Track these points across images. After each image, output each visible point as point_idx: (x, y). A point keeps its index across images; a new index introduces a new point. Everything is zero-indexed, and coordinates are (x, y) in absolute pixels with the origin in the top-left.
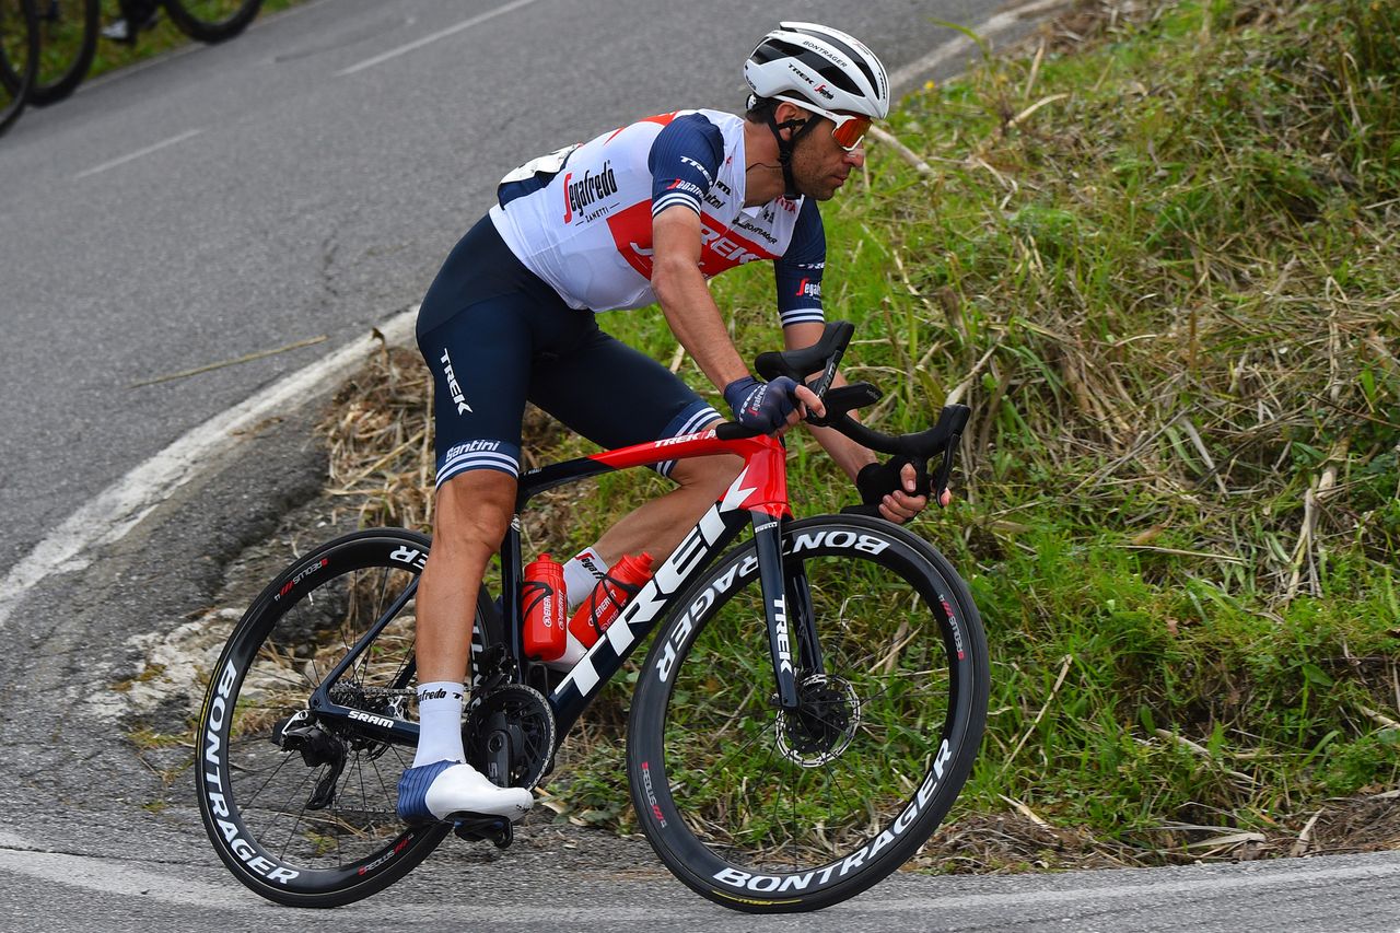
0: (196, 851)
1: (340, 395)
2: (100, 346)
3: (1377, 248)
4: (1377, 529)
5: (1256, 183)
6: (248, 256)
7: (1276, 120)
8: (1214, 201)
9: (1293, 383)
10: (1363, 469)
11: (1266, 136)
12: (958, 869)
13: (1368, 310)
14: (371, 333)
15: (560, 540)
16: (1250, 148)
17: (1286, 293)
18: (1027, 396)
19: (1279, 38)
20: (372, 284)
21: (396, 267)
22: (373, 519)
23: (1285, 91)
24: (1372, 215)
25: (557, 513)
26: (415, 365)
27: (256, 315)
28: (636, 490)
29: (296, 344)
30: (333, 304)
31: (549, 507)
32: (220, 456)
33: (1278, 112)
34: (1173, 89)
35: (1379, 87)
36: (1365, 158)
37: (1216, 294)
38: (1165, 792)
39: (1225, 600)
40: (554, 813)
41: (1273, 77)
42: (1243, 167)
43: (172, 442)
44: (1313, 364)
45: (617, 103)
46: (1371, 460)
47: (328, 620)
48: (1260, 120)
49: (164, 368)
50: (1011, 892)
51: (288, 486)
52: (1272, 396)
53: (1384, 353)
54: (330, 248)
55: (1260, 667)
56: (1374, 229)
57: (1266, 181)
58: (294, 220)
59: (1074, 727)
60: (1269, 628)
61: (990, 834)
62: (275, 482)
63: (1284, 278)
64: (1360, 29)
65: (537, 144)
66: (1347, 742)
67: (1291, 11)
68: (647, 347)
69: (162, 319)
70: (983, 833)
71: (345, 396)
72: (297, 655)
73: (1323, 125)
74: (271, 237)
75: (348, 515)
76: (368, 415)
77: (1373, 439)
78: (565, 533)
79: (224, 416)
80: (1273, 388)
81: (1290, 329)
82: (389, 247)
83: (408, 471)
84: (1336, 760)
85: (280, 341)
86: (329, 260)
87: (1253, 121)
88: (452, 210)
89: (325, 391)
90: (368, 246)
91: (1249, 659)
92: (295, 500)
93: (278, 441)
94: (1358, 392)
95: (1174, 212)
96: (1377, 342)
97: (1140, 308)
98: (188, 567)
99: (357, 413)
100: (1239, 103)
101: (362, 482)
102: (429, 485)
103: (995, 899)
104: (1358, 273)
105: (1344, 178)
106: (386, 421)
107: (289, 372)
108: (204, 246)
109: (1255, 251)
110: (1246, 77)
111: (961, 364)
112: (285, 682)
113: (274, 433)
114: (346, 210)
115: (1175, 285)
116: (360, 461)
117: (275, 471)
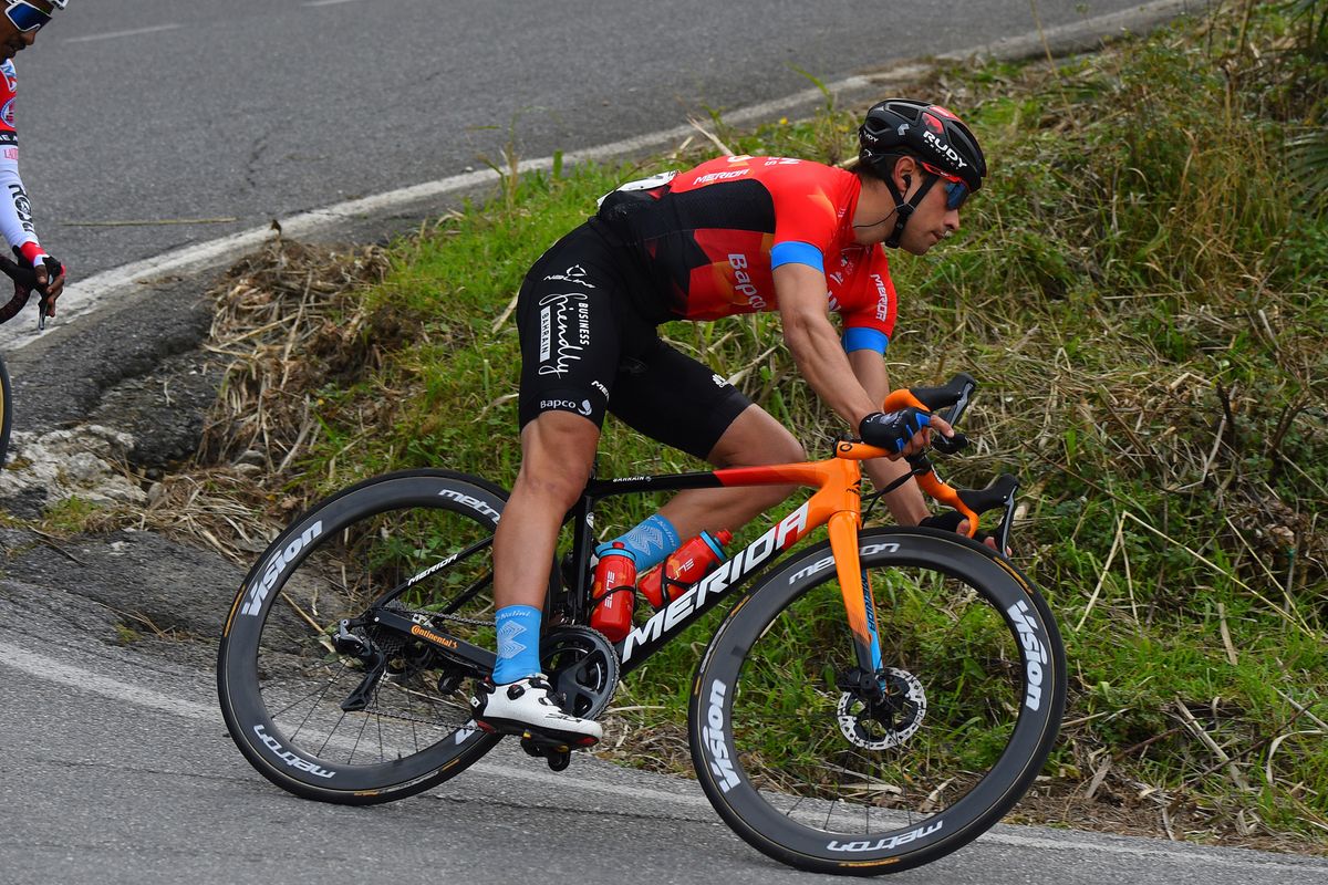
0: (18, 619)
1: (234, 269)
2: (47, 186)
3: (1106, 333)
4: (1051, 560)
5: (1021, 259)
6: (190, 139)
7: (1050, 211)
8: (983, 265)
9: (1012, 427)
10: (1051, 510)
11: (1038, 221)
12: (646, 766)
13: (1086, 381)
14: (270, 225)
15: (385, 428)
16: (1023, 229)
17: (1024, 353)
18: (794, 392)
19: (1071, 145)
20: (286, 184)
22: (236, 377)
23: (1063, 188)
24: (1109, 305)
25: (388, 405)
26: (302, 258)
27: (183, 188)
28: (457, 400)
29: (209, 220)
30: (250, 193)
31: (383, 399)
32: (122, 298)
33: (1053, 205)
35: (1138, 202)
36: (1115, 257)
37: (967, 341)
38: (830, 738)
39: (915, 592)
40: (328, 651)
41: (1056, 176)
42: (1013, 243)
43: (86, 278)
44: (1031, 416)
45: (527, 79)
46: (1059, 504)
47: (179, 452)
48: (1037, 207)
49: (94, 215)
50: (678, 793)
51: (172, 335)
52: (993, 434)
53: (1089, 419)
54: (259, 147)
55: (930, 653)
56: (1108, 317)
57: (1030, 259)
58: (236, 117)
59: (769, 670)
60: (945, 623)
61: (679, 743)
62: (162, 329)
63: (1025, 339)
64: (1134, 152)
65: (453, 99)
66: (986, 727)
67: (1085, 125)
68: (493, 284)
69: (105, 174)
70: (674, 741)
71: (237, 271)
72: (147, 476)
73: (1087, 223)
74: (213, 126)
75: (217, 370)
76: (254, 290)
77: (1065, 487)
78: (391, 423)
79: (135, 266)
80: (995, 428)
81: (1019, 383)
82: (308, 156)
83: (275, 344)
84: (973, 741)
85: (197, 214)
86: (256, 156)
87: (1031, 206)
88: (369, 137)
89: (223, 263)
90: (291, 151)
91: (923, 644)
92: (176, 347)
93: (173, 296)
94: (1061, 446)
95: (949, 267)
96: (1086, 408)
97: (903, 340)
98: (72, 384)
99: (245, 288)
100: (1023, 189)
101: (235, 346)
102: (290, 359)
103: (664, 796)
104: (1084, 349)
105: (1094, 270)
106: (267, 299)
107: (198, 241)
108: (156, 122)
109: (1008, 314)
110: (1034, 170)
111: (746, 354)
112: (131, 497)
113: (171, 290)
114: (281, 118)
115: (937, 328)
116: (238, 327)
117: (164, 320)
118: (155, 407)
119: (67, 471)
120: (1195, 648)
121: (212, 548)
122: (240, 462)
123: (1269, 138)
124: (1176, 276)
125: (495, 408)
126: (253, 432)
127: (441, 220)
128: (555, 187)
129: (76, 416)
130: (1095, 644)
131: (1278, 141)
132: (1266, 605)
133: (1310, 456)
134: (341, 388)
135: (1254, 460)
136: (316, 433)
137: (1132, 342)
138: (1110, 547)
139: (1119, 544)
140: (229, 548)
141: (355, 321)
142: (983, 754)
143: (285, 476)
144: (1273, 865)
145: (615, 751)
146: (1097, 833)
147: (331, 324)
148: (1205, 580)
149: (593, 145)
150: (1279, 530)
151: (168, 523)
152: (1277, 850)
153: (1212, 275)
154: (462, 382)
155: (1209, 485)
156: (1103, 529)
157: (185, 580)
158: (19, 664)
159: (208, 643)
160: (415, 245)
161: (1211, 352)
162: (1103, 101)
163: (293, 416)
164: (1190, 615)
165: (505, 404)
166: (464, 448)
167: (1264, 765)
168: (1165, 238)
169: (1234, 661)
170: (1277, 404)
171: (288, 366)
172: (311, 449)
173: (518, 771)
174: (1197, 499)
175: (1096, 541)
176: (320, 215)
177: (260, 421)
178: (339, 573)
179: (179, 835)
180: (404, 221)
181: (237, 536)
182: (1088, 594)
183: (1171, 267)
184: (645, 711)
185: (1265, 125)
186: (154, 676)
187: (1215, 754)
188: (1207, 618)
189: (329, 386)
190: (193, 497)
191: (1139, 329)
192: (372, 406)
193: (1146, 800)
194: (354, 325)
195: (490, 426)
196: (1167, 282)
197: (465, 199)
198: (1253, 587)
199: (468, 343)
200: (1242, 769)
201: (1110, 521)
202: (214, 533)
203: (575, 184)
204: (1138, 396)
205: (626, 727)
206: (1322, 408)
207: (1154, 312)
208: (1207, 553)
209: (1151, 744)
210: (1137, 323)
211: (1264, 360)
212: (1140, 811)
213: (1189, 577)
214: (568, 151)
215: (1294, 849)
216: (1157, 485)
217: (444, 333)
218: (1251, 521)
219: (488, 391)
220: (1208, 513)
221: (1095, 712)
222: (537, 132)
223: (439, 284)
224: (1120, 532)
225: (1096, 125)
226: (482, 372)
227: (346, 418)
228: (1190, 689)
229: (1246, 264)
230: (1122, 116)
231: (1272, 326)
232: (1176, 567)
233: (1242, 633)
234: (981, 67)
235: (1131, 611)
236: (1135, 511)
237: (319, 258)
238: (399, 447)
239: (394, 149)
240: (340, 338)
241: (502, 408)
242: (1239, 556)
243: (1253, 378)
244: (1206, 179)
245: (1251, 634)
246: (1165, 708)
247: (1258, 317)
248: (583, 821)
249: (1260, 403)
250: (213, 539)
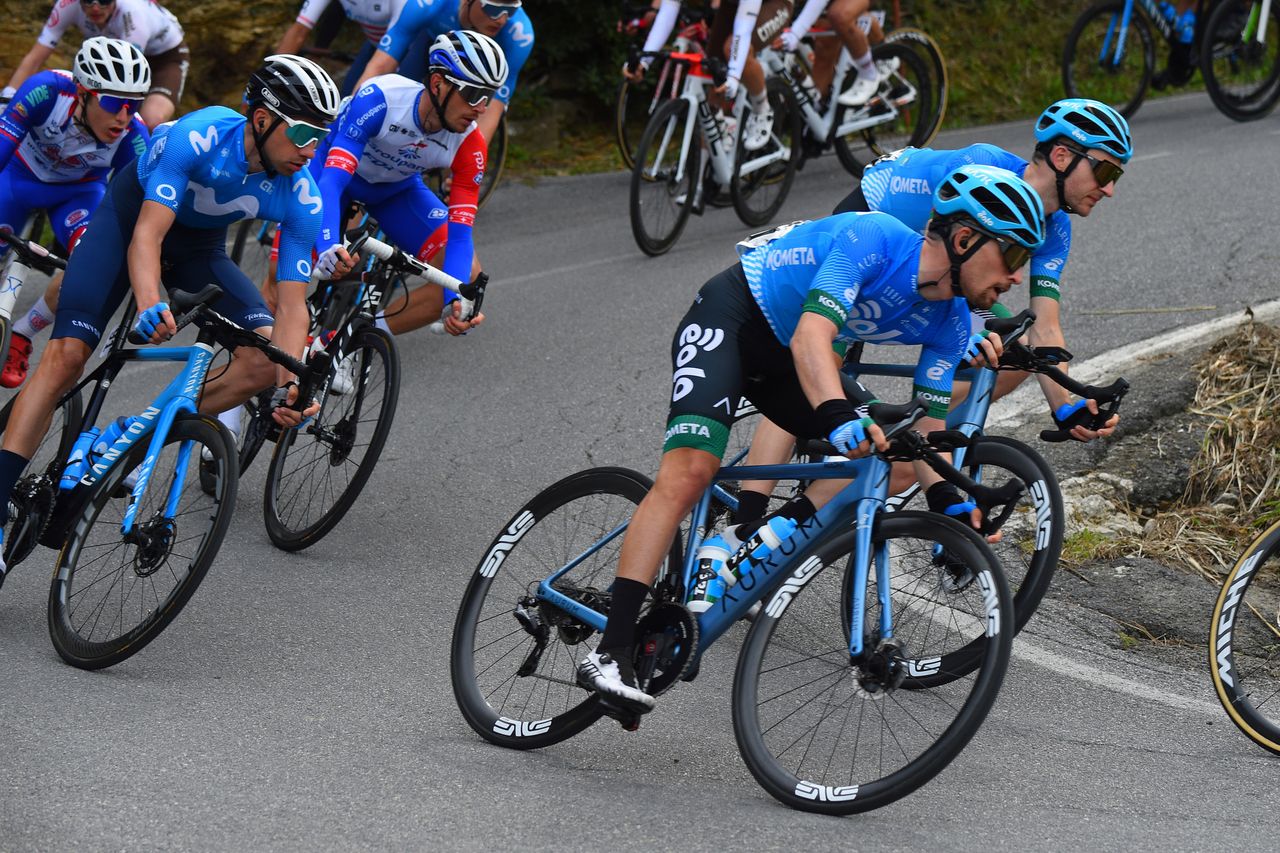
0: (1042, 627)
1: (1214, 347)
6: (1179, 243)
14: (1244, 311)
20: (1257, 278)
21: (1276, 269)
22: (1216, 434)
26: (1270, 337)
27: (1173, 283)
29: (1195, 308)
30: (1227, 286)
32: (1124, 371)
43: (1096, 355)
47: (1170, 495)
51: (1164, 400)
54: (1235, 248)
58: (1216, 225)
62: (1156, 396)
69: (1111, 273)
71: (1217, 349)
72: (1143, 513)
74: (1197, 233)
75: (1200, 428)
76: (1230, 364)
79: (1135, 346)
82: (1275, 254)
83: (1248, 407)
85: (1185, 303)
89: (1205, 343)
90: (1261, 251)
92: (1167, 411)
93: (1166, 369)
99: (1223, 362)
101: (1214, 408)
102: (1260, 419)
106: (1241, 371)
107: (1185, 325)
108: (1152, 230)
112: (1131, 530)
113: (1164, 364)
114: (1253, 225)
116: (1217, 394)
117: (1158, 389)
118: (1151, 458)
119: (1080, 510)
121: (1196, 572)
122: (1218, 503)
126: (1229, 478)
129: (1087, 465)
140: (1209, 571)
143: (1255, 514)
151: (1160, 551)
157: (1174, 597)
158: (1044, 663)
159: (1192, 648)
163: (1262, 465)
171: (1258, 424)
177: (1235, 470)
179: (1173, 802)
181: (1216, 562)
186: (1150, 674)
190: (1180, 531)
202: (1198, 560)
250: (1197, 564)
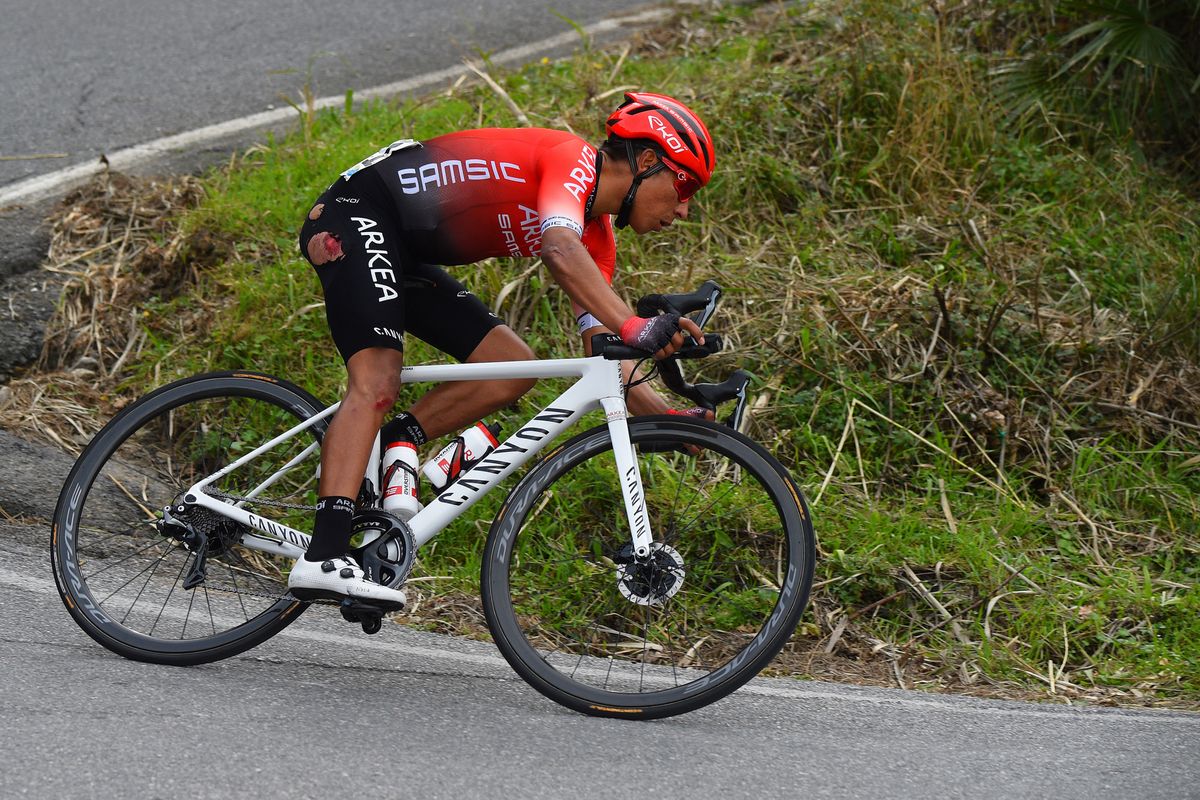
1: (67, 198)
3: (834, 242)
4: (790, 444)
5: (758, 178)
6: (26, 84)
7: (783, 136)
8: (725, 185)
9: (753, 326)
10: (790, 399)
11: (772, 145)
12: (438, 629)
13: (818, 285)
14: (98, 160)
16: (759, 152)
17: (762, 261)
18: (561, 298)
19: (799, 77)
20: (111, 123)
21: (131, 113)
22: (72, 293)
23: (793, 115)
24: (836, 217)
25: (206, 316)
26: (128, 188)
27: (21, 129)
28: (266, 310)
29: (45, 156)
30: (79, 132)
31: (201, 310)
33: (784, 130)
34: (714, 98)
35: (861, 126)
36: (841, 175)
37: (712, 252)
38: (599, 602)
39: (671, 473)
41: (786, 104)
42: (751, 164)
44: (770, 316)
45: (319, 28)
46: (796, 393)
47: (24, 360)
48: (771, 133)
50: (469, 653)
51: (15, 258)
52: (736, 333)
53: (821, 318)
54: (86, 91)
55: (685, 526)
56: (836, 228)
57: (766, 178)
58: (65, 65)
59: (545, 544)
60: (698, 500)
61: (466, 609)
62: (6, 252)
63: (763, 249)
64: (855, 82)
65: (255, 46)
66: (736, 591)
67: (812, 59)
68: (296, 208)
70: (462, 607)
71: (71, 200)
73: (815, 146)
74: (47, 73)
75: (55, 287)
76: (86, 217)
77: (801, 379)
78: (208, 331)
80: (738, 328)
81: (759, 288)
82: (129, 98)
83: (105, 264)
84: (725, 603)
85: (34, 150)
86: (84, 99)
87: (766, 131)
88: (182, 81)
89: (58, 193)
90: (115, 94)
91: (679, 519)
92: (18, 268)
93: (15, 223)
94: (797, 342)
96: (818, 309)
97: (656, 251)
99: (77, 215)
100: (758, 118)
101: (71, 265)
102: (119, 277)
103: (455, 655)
104: (815, 257)
105: (823, 187)
106: (97, 224)
107: (36, 174)
109: (748, 226)
110: (768, 100)
111: (518, 266)
113: (14, 217)
114: (106, 65)
115: (685, 240)
116: (72, 249)
117: (9, 244)
118: (2, 321)
120: (920, 517)
121: (54, 444)
122: (77, 368)
123: (975, 67)
124: (895, 190)
125: (299, 317)
126: (88, 341)
127: (248, 152)
128: (347, 122)
130: (831, 517)
131: (983, 71)
132: (981, 480)
133: (1017, 348)
134: (164, 301)
135: (969, 352)
136: (143, 341)
137: (858, 250)
138: (842, 431)
139: (850, 428)
140: (69, 443)
141: (174, 242)
142: (734, 615)
143: (116, 379)
144: (994, 711)
145: (410, 616)
146: (837, 683)
147: (154, 245)
148: (926, 459)
149: (378, 84)
150: (991, 414)
151: (15, 422)
152: (997, 697)
153: (926, 190)
154: (270, 295)
155: (929, 374)
156: (835, 415)
157: (32, 472)
160: (226, 175)
161: (928, 258)
162: (826, 37)
163: (122, 326)
164: (914, 489)
165: (308, 313)
166: (273, 352)
167: (983, 621)
168: (885, 158)
169: (954, 530)
170: (987, 303)
171: (117, 282)
172: (139, 355)
173: (327, 635)
174: (918, 387)
175: (829, 426)
176: (142, 151)
177: (94, 331)
178: (166, 463)
179: (34, 696)
180: (215, 154)
181: (76, 432)
182: (823, 473)
183: (891, 183)
184: (436, 581)
185: (971, 56)
186: (7, 558)
187: (939, 613)
188: (929, 493)
189: (153, 299)
190: (37, 399)
191: (863, 238)
192: (191, 317)
193: (879, 654)
194: (173, 247)
195: (295, 332)
196: (887, 196)
197: (269, 134)
198: (970, 465)
199: (274, 260)
200: (963, 625)
201: (841, 408)
202: (56, 430)
203: (365, 119)
204: (863, 297)
205: (420, 595)
206: (1027, 306)
207: (877, 223)
208: (928, 435)
209: (883, 604)
210: (861, 233)
211: (975, 264)
212: (874, 664)
213: (912, 457)
214: (357, 90)
215: (1011, 696)
216: (882, 375)
217: (253, 252)
218: (966, 406)
219: (292, 302)
220: (929, 400)
221: (832, 577)
222: (329, 73)
223: (248, 209)
224: (850, 418)
225: (821, 59)
226: (287, 286)
227: (168, 328)
228: (917, 556)
229: (957, 179)
230: (845, 51)
231: (981, 233)
232: (900, 448)
233: (960, 505)
234: (717, 10)
235: (861, 487)
236: (864, 399)
237: (142, 188)
238: (216, 352)
239: (204, 91)
240: (162, 258)
241: (306, 317)
242: (957, 437)
243: (965, 279)
244: (921, 105)
245: (969, 506)
246: (894, 572)
247: (968, 226)
248: (386, 678)
249: (972, 302)
250: (55, 435)
